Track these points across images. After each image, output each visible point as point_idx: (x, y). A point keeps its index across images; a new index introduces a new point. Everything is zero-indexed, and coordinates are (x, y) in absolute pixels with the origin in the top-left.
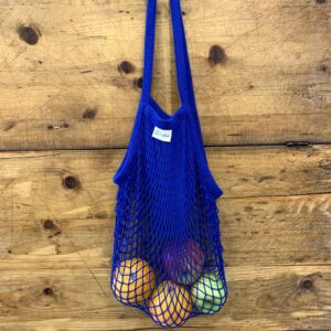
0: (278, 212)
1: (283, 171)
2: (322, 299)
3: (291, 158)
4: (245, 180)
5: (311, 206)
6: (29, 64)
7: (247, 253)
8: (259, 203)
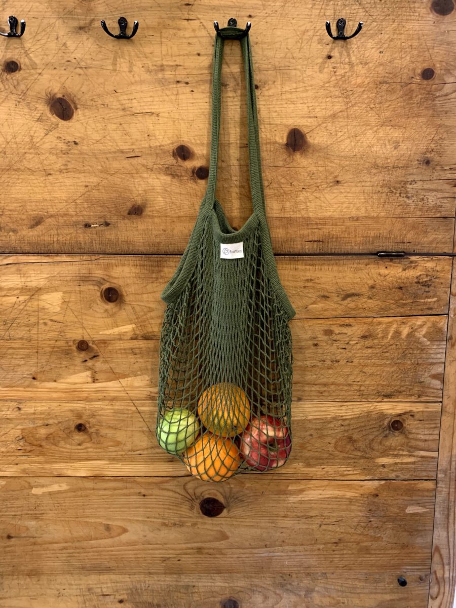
0: (364, 337)
1: (372, 287)
2: (413, 443)
3: (383, 271)
4: (325, 297)
5: (405, 331)
6: (62, 146)
7: (325, 385)
8: (341, 326)
